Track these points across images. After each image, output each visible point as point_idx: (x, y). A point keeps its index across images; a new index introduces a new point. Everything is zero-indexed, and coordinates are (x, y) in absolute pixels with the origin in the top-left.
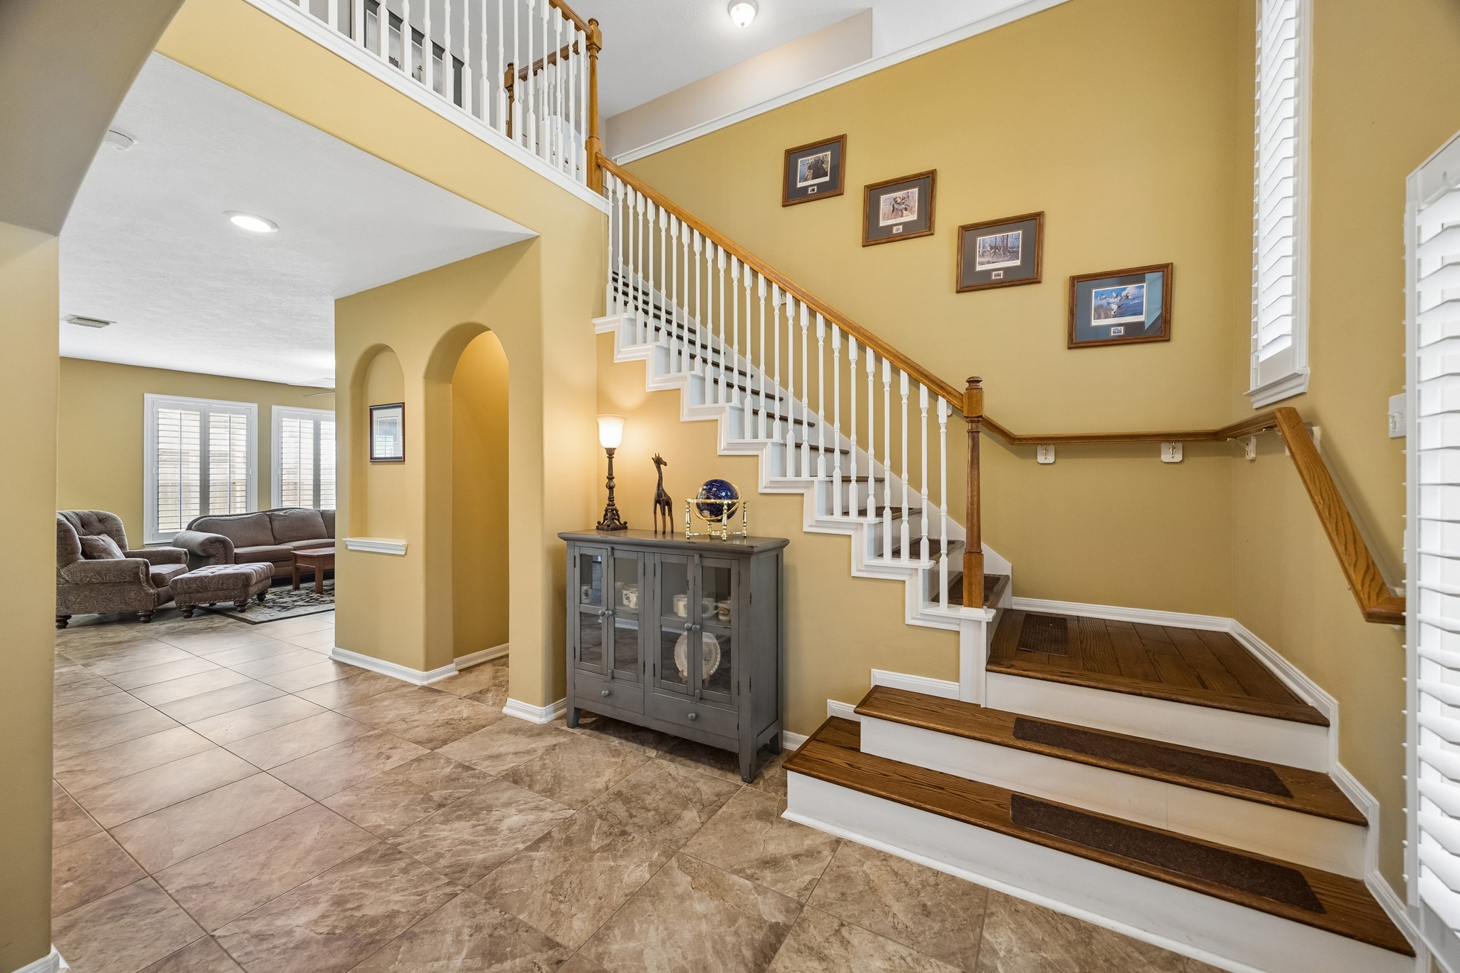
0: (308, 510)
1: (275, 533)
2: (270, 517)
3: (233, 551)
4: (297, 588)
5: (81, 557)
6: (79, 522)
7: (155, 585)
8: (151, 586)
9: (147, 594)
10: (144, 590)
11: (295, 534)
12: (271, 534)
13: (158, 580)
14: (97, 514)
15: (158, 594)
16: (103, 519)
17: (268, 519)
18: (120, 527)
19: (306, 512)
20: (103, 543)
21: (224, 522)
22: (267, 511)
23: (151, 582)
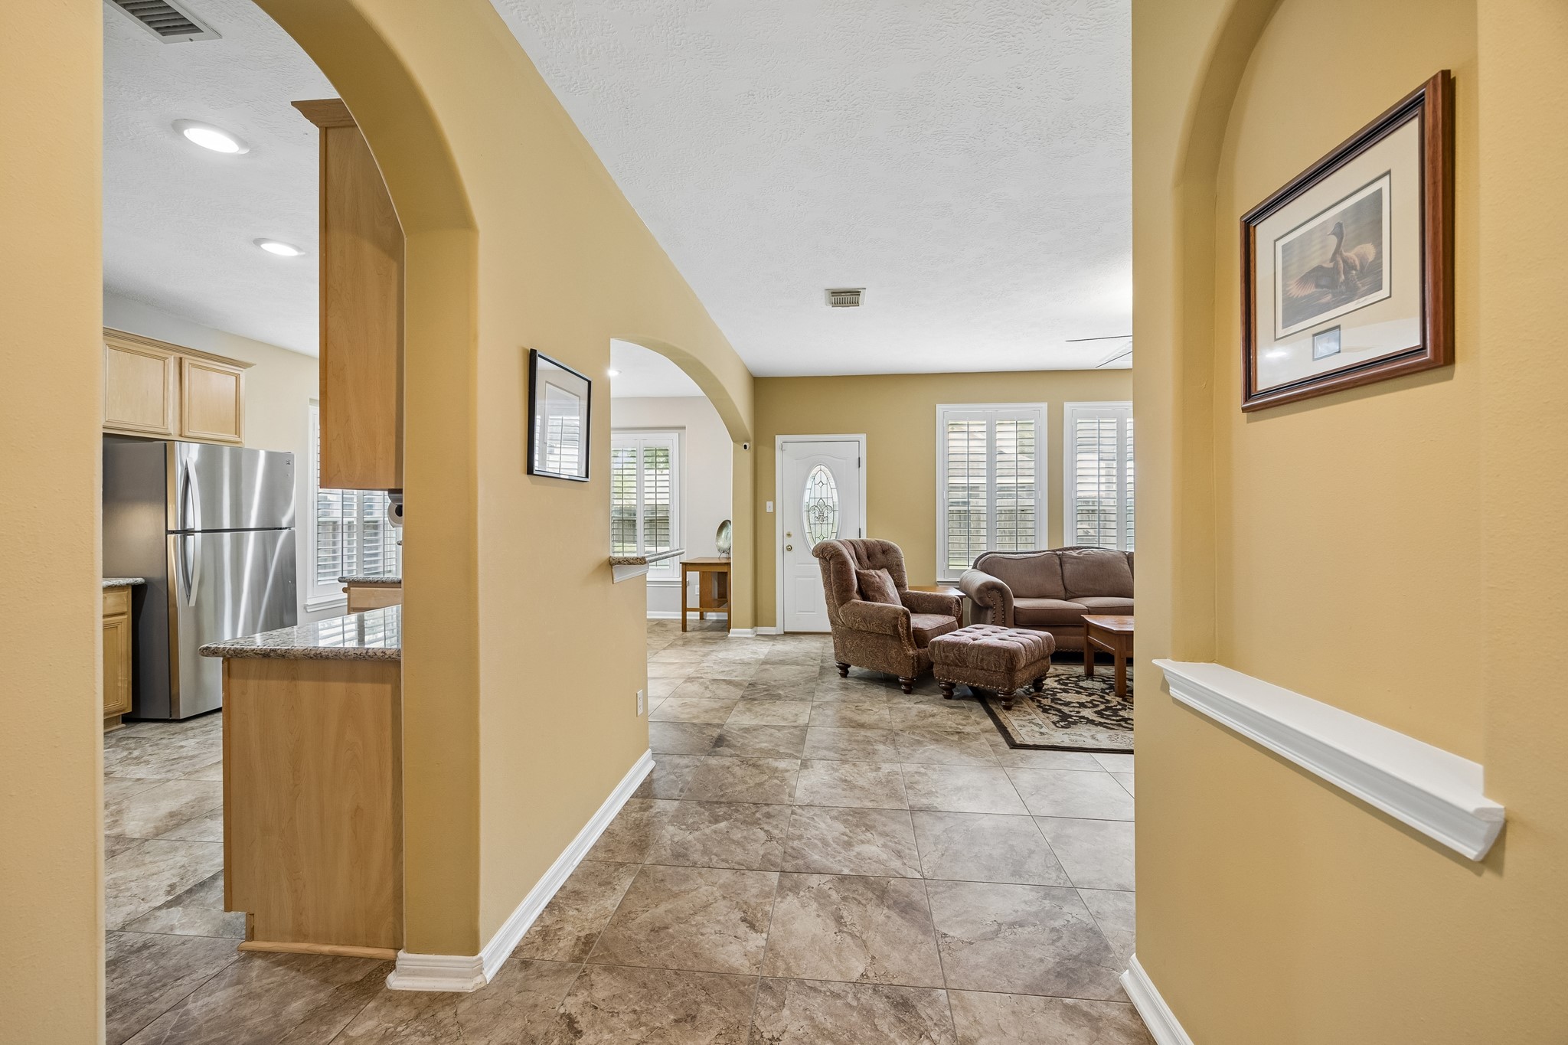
0: (1108, 550)
1: (1066, 582)
2: (1060, 557)
3: (1012, 603)
4: (1090, 675)
5: (856, 596)
6: (865, 553)
7: (917, 643)
8: (911, 645)
9: (906, 656)
10: (904, 650)
11: (1091, 586)
12: (1060, 582)
13: (920, 638)
14: (882, 544)
15: (918, 657)
16: (887, 550)
17: (1058, 562)
18: (901, 561)
19: (1107, 554)
20: (878, 580)
21: (1008, 561)
22: (1058, 550)
23: (913, 639)
